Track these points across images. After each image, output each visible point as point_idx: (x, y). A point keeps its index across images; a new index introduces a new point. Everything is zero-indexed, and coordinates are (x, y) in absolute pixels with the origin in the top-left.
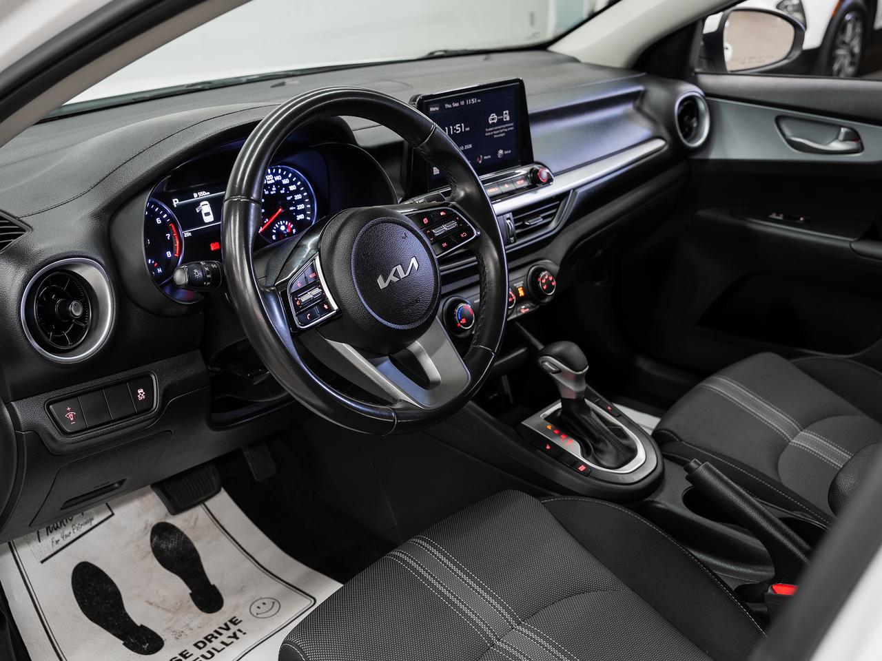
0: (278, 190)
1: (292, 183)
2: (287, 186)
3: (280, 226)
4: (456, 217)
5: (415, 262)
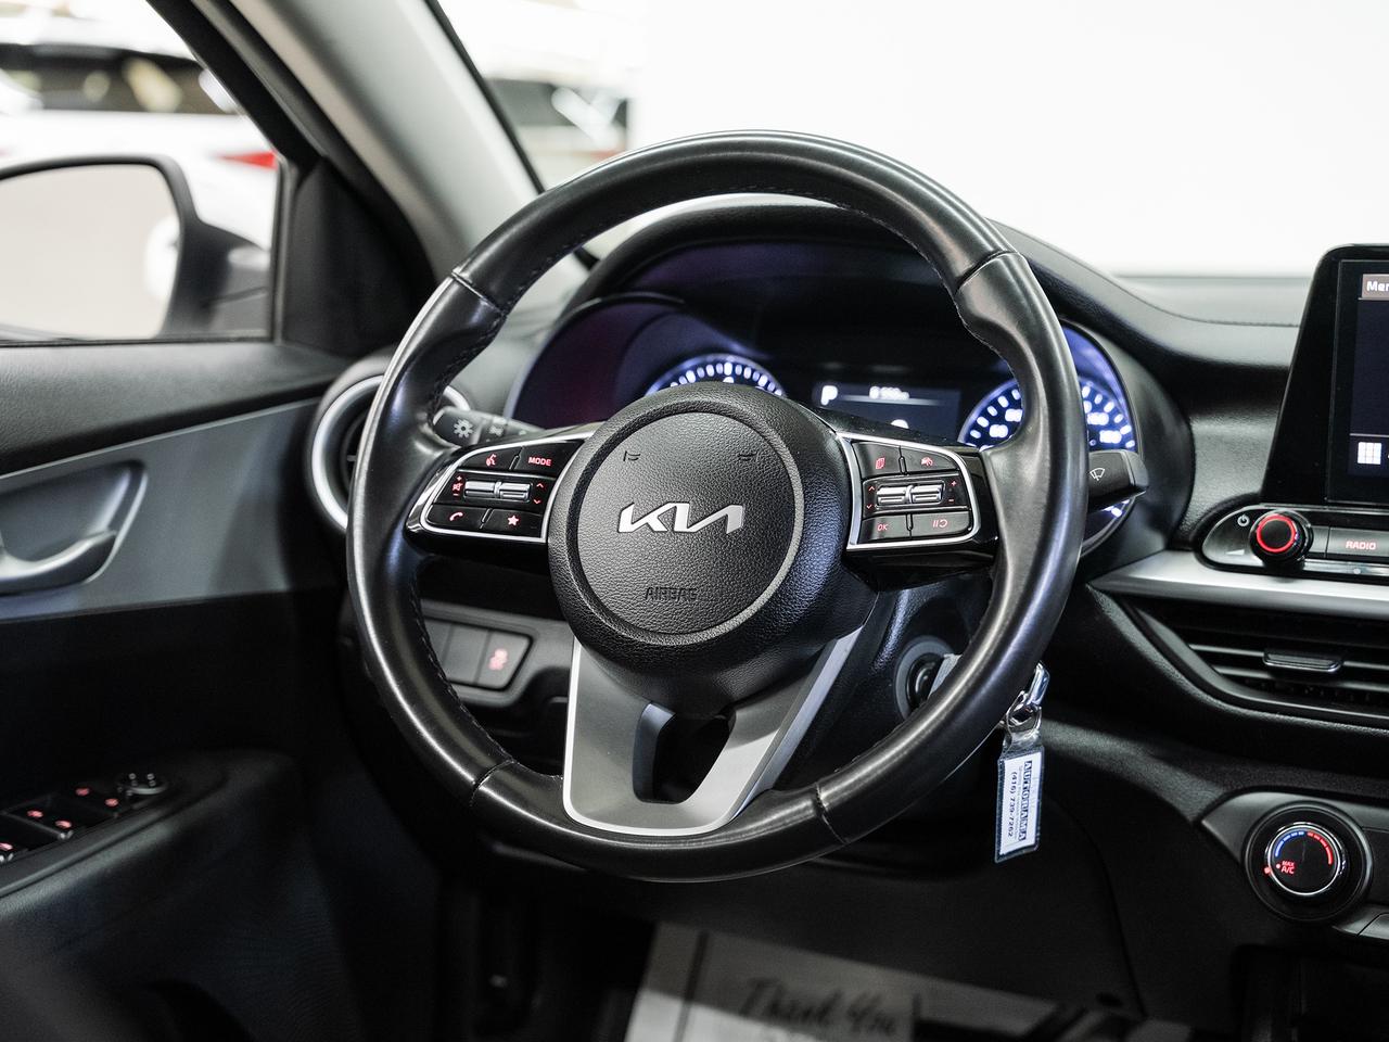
4: (950, 479)
5: (735, 516)
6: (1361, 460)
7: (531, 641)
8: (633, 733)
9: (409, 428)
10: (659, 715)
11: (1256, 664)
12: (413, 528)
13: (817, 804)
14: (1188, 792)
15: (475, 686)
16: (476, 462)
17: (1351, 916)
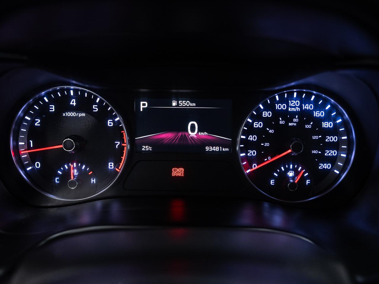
0: (301, 123)
1: (328, 118)
2: (318, 121)
3: (288, 170)
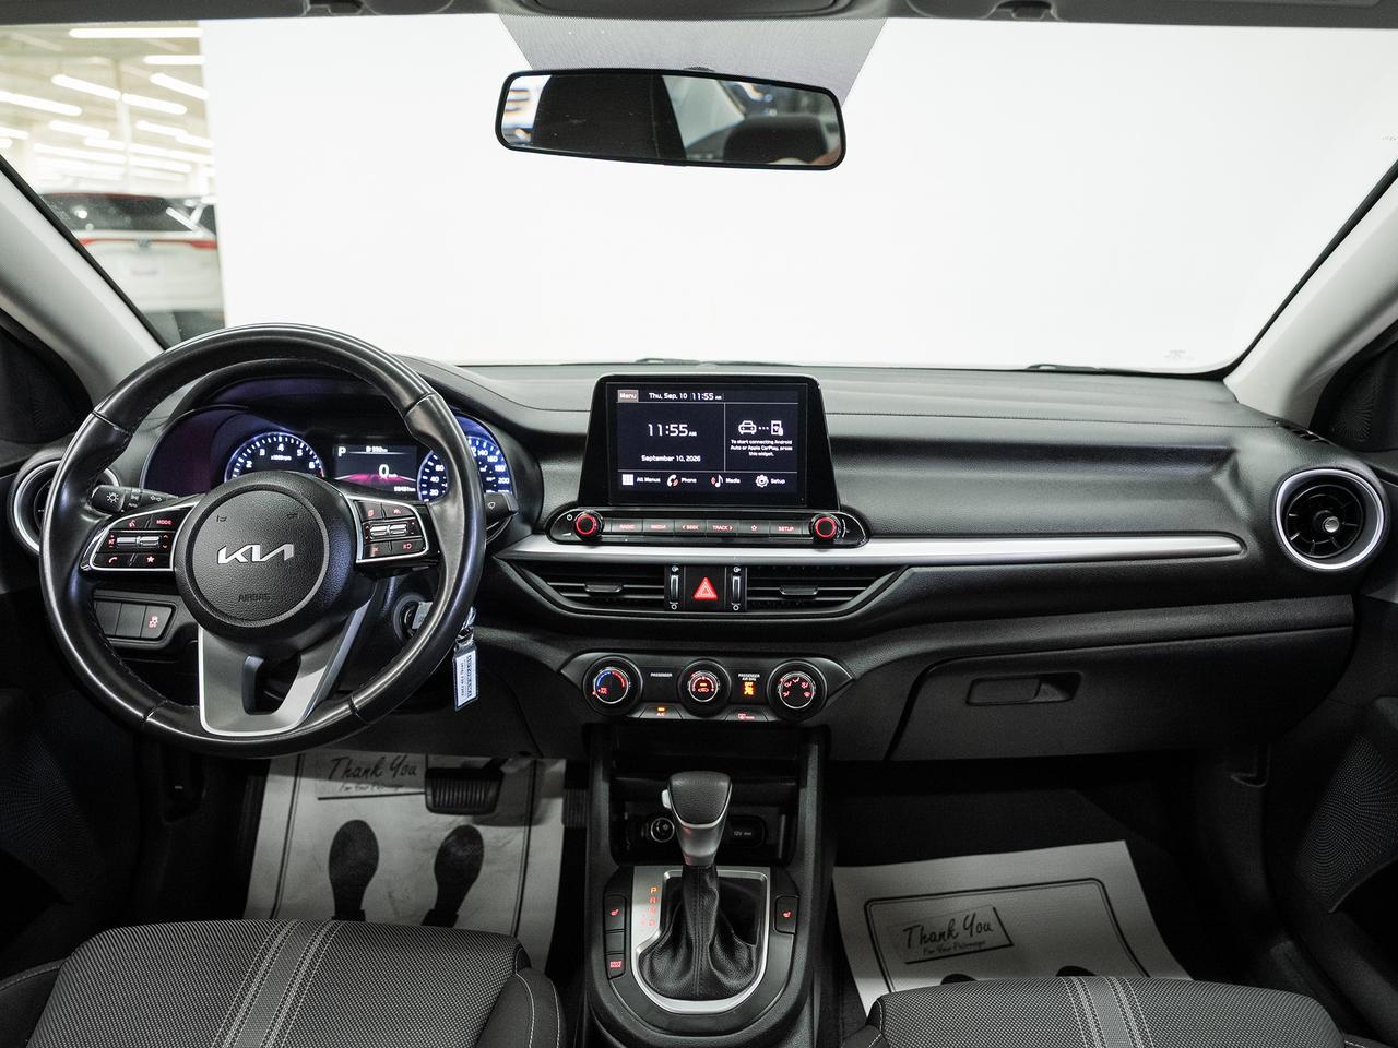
4: (410, 521)
5: (289, 550)
6: (624, 483)
7: (173, 609)
8: (240, 675)
9: (76, 509)
10: (254, 662)
11: (581, 590)
12: (85, 568)
13: (352, 707)
14: (552, 656)
15: (140, 638)
16: (122, 525)
17: (634, 710)
